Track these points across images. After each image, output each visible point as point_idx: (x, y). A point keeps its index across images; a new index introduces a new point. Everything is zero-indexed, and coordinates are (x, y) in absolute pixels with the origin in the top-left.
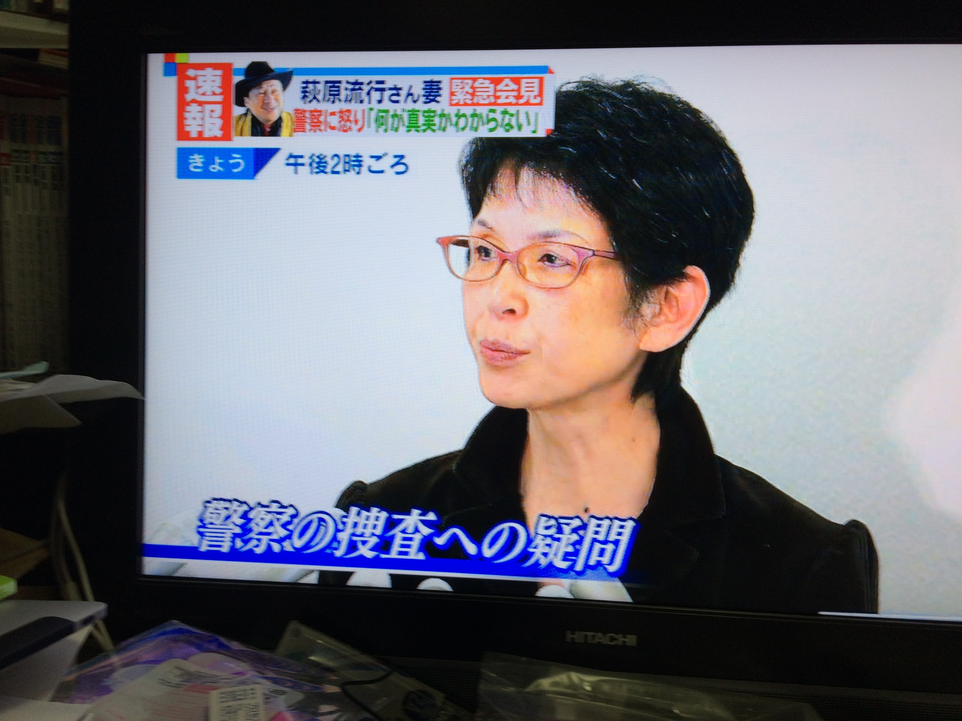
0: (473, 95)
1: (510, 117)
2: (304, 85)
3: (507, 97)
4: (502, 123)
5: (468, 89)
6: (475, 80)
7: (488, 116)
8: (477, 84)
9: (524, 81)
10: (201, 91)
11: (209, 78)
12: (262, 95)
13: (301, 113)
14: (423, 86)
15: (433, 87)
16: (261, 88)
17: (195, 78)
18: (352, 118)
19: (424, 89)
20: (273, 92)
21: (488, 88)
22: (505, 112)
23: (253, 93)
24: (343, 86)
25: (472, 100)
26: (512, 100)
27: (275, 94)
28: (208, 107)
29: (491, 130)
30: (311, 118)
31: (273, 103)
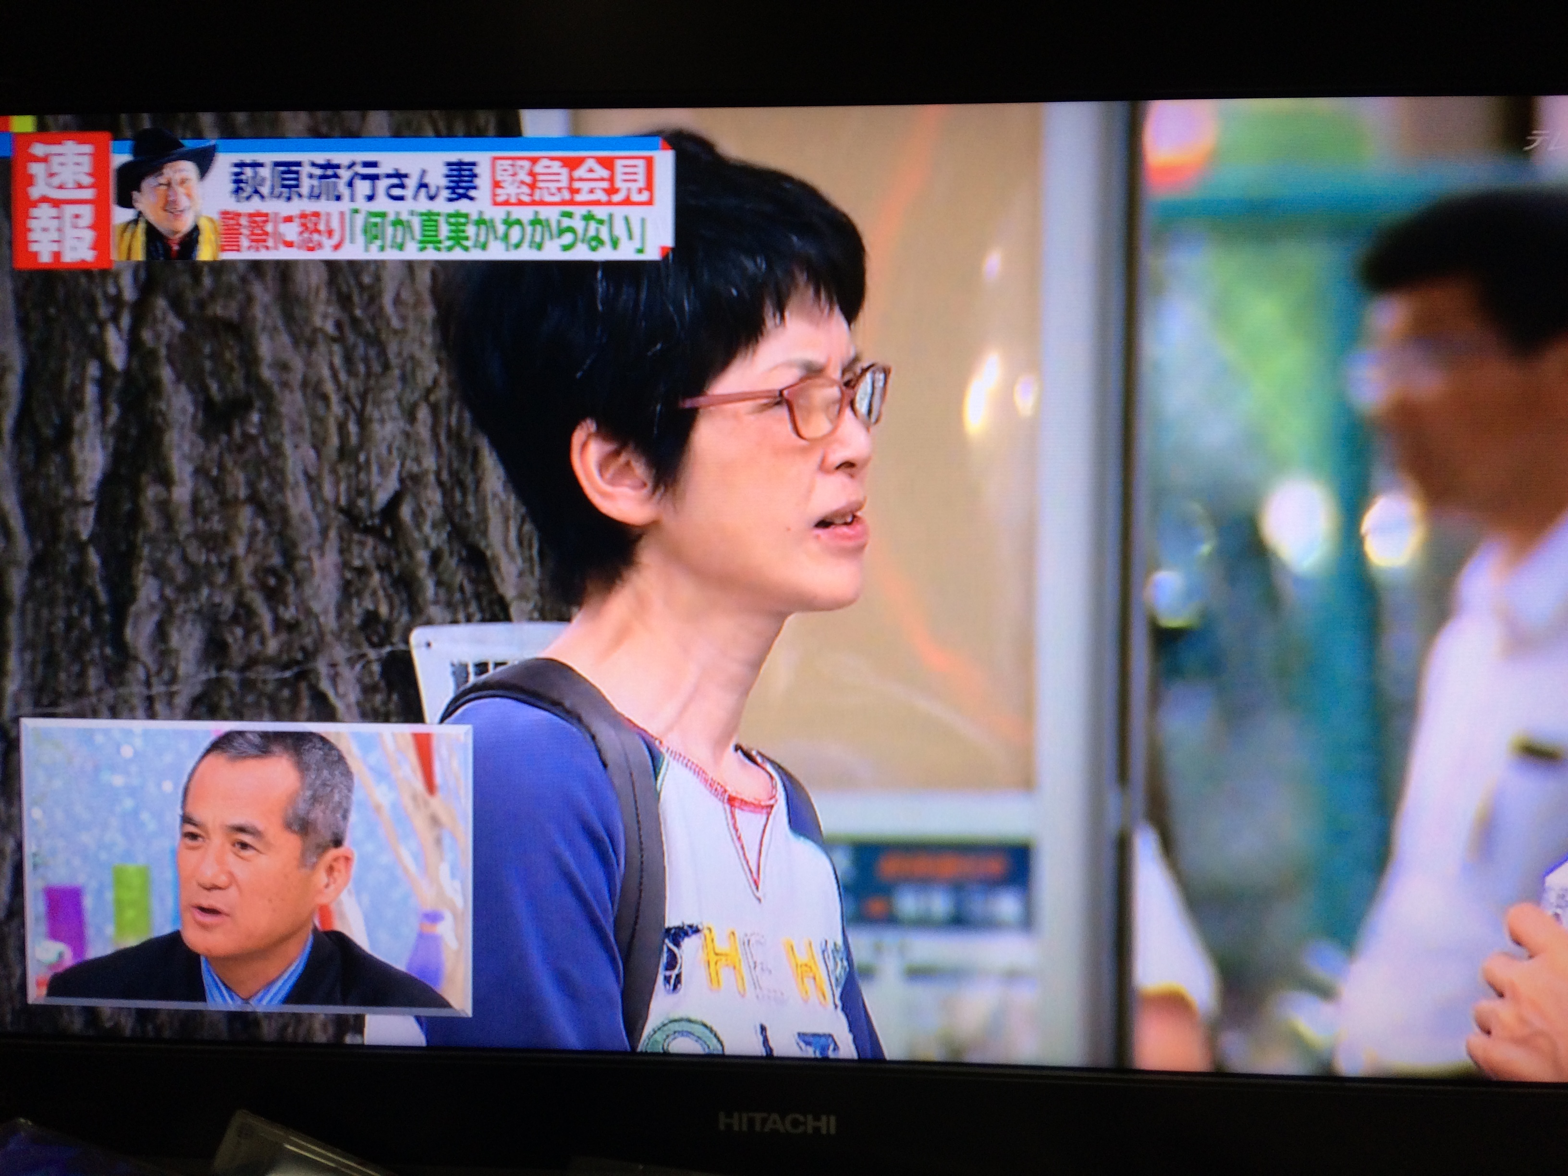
0: (533, 186)
1: (599, 226)
2: (237, 170)
3: (592, 191)
4: (585, 235)
5: (524, 176)
6: (534, 161)
7: (559, 222)
8: (538, 168)
9: (619, 163)
10: (56, 181)
11: (71, 159)
12: (164, 188)
13: (232, 219)
14: (445, 170)
15: (463, 173)
16: (161, 174)
17: (45, 160)
18: (322, 227)
19: (448, 176)
20: (183, 182)
21: (558, 174)
22: (588, 218)
23: (148, 184)
24: (305, 170)
25: (531, 195)
26: (602, 197)
27: (185, 185)
28: (69, 210)
29: (566, 248)
30: (250, 226)
31: (184, 202)
